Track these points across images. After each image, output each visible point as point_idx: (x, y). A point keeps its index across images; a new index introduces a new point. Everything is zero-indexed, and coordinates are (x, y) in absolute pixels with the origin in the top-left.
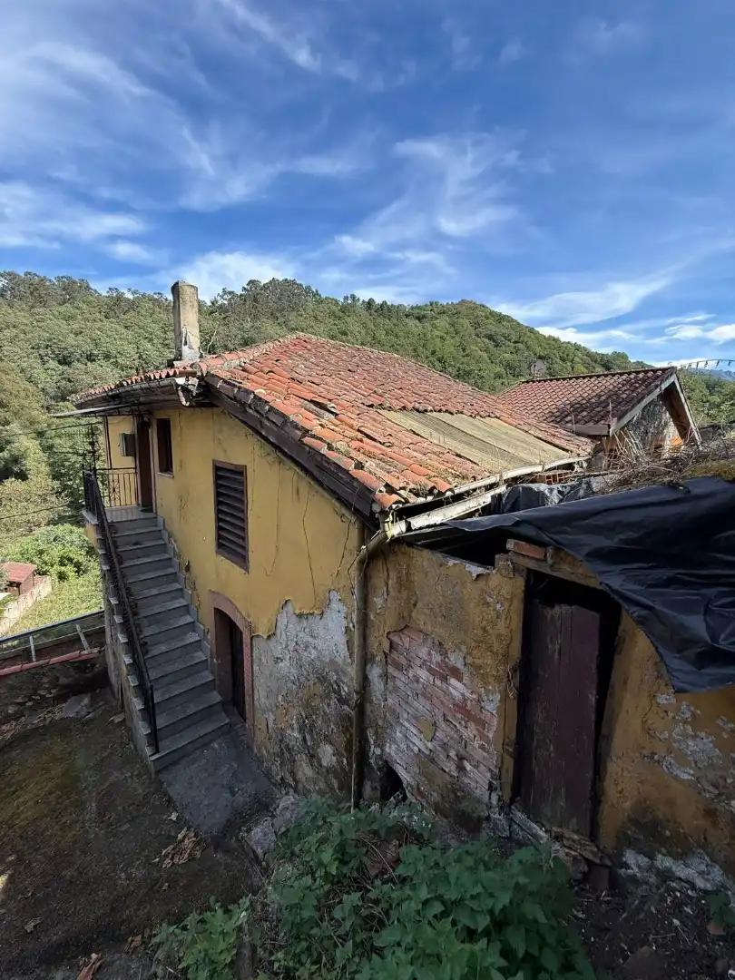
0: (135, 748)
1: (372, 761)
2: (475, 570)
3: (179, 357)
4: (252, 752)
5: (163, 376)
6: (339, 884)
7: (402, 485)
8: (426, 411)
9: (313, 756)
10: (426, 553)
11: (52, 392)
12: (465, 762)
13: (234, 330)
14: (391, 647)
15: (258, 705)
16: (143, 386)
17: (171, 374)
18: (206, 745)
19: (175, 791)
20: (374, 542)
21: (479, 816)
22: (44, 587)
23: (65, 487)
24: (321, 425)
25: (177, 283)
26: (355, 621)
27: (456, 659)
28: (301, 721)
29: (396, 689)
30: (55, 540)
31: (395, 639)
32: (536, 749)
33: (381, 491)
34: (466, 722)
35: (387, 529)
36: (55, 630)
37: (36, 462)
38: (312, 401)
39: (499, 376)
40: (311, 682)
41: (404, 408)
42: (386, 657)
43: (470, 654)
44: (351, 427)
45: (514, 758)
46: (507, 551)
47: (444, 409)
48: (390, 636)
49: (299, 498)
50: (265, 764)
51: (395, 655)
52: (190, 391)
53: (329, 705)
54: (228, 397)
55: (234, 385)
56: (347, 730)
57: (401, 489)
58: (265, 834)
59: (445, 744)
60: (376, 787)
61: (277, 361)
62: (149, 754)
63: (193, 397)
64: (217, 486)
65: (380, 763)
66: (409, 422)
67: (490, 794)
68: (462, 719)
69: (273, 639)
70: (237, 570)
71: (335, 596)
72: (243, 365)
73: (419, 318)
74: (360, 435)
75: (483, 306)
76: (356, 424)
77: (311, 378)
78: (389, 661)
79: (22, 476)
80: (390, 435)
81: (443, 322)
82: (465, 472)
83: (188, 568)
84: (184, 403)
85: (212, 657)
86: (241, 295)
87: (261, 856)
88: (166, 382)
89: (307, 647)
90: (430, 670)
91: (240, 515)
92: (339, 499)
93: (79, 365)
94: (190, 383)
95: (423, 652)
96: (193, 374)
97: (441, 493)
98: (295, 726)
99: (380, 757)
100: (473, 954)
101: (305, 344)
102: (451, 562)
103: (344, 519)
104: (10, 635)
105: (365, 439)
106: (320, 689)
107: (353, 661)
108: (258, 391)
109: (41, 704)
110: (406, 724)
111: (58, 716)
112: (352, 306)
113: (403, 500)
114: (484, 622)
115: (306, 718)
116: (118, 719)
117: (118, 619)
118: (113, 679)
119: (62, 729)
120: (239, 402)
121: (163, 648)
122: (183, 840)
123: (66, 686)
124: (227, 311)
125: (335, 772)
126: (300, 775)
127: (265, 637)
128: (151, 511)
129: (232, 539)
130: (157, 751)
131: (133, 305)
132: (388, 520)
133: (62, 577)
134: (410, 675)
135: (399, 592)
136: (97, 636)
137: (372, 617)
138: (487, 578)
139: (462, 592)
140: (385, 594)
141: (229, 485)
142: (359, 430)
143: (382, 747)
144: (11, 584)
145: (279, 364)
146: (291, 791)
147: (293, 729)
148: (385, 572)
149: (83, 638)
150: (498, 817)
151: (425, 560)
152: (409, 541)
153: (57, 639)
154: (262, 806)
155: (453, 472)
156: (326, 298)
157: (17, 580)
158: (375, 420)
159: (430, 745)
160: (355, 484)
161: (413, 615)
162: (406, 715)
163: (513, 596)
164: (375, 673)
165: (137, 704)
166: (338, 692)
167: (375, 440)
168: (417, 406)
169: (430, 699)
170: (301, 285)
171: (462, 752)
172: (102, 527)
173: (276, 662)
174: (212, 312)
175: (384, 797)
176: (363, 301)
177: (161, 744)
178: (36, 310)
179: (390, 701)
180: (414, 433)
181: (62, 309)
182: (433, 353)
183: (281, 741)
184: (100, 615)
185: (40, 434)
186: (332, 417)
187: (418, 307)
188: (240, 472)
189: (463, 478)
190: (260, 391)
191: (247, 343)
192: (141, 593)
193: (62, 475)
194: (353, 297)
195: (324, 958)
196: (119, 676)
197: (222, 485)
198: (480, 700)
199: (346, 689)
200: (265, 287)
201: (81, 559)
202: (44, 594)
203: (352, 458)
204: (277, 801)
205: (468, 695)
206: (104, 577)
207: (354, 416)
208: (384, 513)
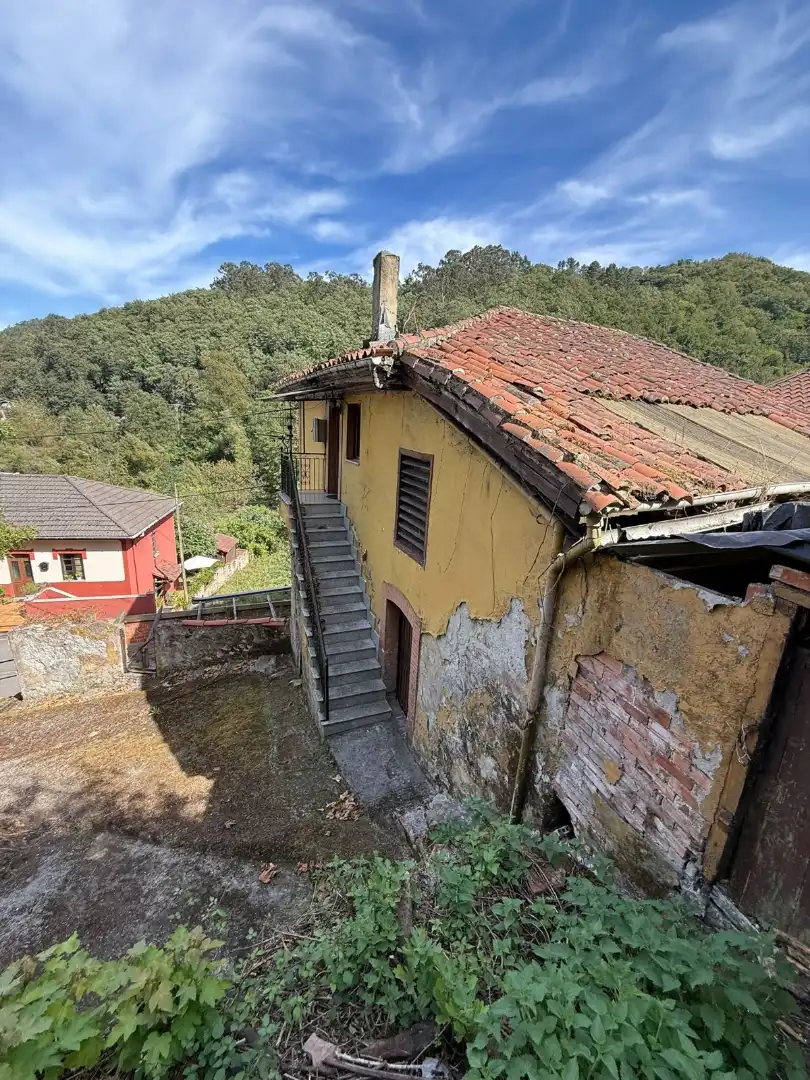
0: (309, 710)
1: (538, 787)
2: (712, 598)
3: (375, 338)
4: (411, 744)
5: (360, 357)
6: (497, 886)
7: (623, 484)
8: (658, 401)
9: (471, 764)
10: (643, 570)
11: (257, 381)
12: (657, 820)
13: (427, 312)
14: (579, 670)
15: (420, 702)
16: (340, 368)
17: (368, 353)
18: (370, 725)
19: (341, 757)
20: (574, 550)
21: (666, 883)
22: (243, 560)
23: (263, 472)
24: (526, 410)
25: (380, 254)
26: (538, 636)
27: (664, 701)
28: (463, 727)
29: (577, 719)
30: (253, 519)
31: (586, 664)
32: (765, 832)
33: (594, 489)
34: (666, 775)
35: (595, 535)
36: (250, 597)
37: (242, 447)
38: (515, 384)
39: (773, 362)
40: (479, 692)
41: (629, 396)
42: (571, 683)
43: (687, 700)
44: (561, 415)
45: (729, 834)
46: (769, 581)
47: (684, 400)
48: (580, 660)
49: (488, 495)
50: (422, 759)
51: (582, 681)
52: (386, 372)
53: (495, 718)
54: (424, 378)
55: (432, 365)
56: (513, 748)
57: (621, 488)
58: (418, 821)
59: (632, 793)
60: (538, 814)
61: (477, 338)
62: (321, 719)
63: (388, 379)
64: (402, 476)
65: (547, 791)
66: (633, 413)
67: (685, 864)
68: (661, 771)
69: (443, 640)
70: (414, 564)
71: (517, 606)
72: (440, 343)
73: (659, 285)
74: (571, 425)
75: (763, 260)
76: (567, 412)
77: (513, 358)
78: (574, 686)
79: (231, 458)
80: (609, 426)
81: (694, 288)
82: (709, 478)
83: (365, 557)
84: (378, 384)
85: (380, 647)
86: (438, 270)
87: (412, 839)
88: (362, 363)
89: (478, 654)
90: (626, 707)
91: (422, 508)
92: (539, 497)
93: (280, 354)
94: (386, 363)
95: (620, 686)
96: (389, 353)
97: (672, 501)
98: (457, 731)
99: (548, 786)
100: (654, 1007)
101: (510, 320)
102: (678, 585)
103: (540, 520)
104: (218, 595)
105: (577, 430)
106: (488, 700)
107: (530, 678)
108: (457, 370)
109: (239, 655)
110: (585, 759)
111: (252, 669)
112: (568, 273)
113: (621, 503)
114: (716, 664)
115: (470, 725)
116: (297, 683)
117: (303, 595)
118: (295, 648)
119: (254, 680)
120: (434, 383)
121: (338, 629)
122: (343, 801)
123: (259, 645)
124: (420, 290)
125: (494, 786)
126: (456, 779)
127: (435, 636)
128: (336, 498)
129: (411, 533)
130: (327, 719)
131: (330, 289)
132: (598, 525)
133: (257, 552)
134: (598, 707)
135: (600, 612)
136: (284, 608)
137: (560, 635)
138: (729, 612)
139: (688, 624)
140: (580, 612)
141: (414, 474)
142: (569, 419)
143: (551, 776)
144: (220, 552)
145: (478, 342)
146: (445, 791)
147: (454, 732)
148: (584, 585)
149: (272, 609)
150: (692, 891)
151: (640, 578)
152: (623, 553)
153: (252, 605)
154: (415, 796)
155: (693, 476)
156: (537, 266)
157: (224, 550)
158: (590, 408)
159: (612, 789)
160: (561, 479)
161: (614, 641)
162: (585, 750)
163: (767, 639)
164: (554, 696)
165: (313, 674)
166: (508, 708)
167: (589, 431)
168: (647, 394)
169: (621, 739)
170: (507, 252)
171: (655, 808)
172: (294, 508)
173: (444, 663)
174: (406, 292)
175: (547, 827)
176: (584, 267)
177: (331, 713)
178: (248, 300)
179: (568, 729)
180: (641, 427)
181: (268, 297)
182: (673, 331)
183: (441, 742)
184: (286, 591)
185: (246, 420)
186: (538, 402)
187: (661, 270)
188: (427, 462)
189: (706, 486)
190: (459, 371)
191: (440, 323)
192: (323, 573)
193: (261, 460)
194: (571, 261)
195: (480, 943)
196: (299, 645)
197: (406, 476)
198: (690, 756)
199: (518, 707)
200: (466, 257)
201: (273, 539)
202: (243, 566)
203: (560, 448)
204: (430, 796)
205: (674, 745)
206: (293, 554)
207: (565, 403)
208: (594, 516)
